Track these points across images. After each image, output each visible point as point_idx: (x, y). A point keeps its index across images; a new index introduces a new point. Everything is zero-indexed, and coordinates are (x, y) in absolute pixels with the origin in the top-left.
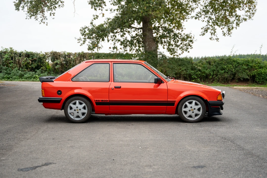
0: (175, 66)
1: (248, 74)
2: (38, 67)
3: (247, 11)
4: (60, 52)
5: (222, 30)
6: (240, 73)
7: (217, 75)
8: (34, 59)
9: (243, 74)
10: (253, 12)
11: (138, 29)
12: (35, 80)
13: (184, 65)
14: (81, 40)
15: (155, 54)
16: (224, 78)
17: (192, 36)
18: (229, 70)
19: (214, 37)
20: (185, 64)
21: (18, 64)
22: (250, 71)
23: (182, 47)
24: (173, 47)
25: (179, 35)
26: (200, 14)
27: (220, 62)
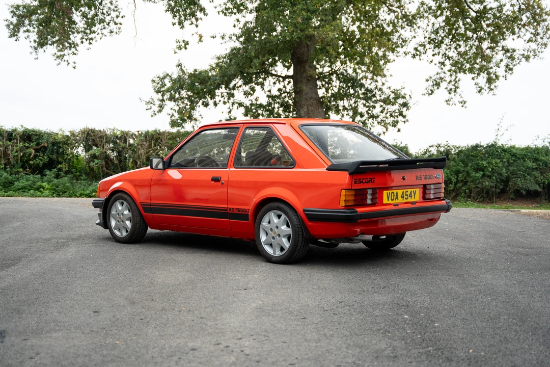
1: (537, 180)
2: (50, 165)
3: (531, 39)
5: (474, 82)
6: (520, 178)
7: (465, 183)
8: (43, 145)
9: (527, 180)
10: (544, 42)
11: (284, 78)
12: (39, 193)
14: (154, 105)
16: (482, 189)
17: (406, 93)
18: (494, 171)
19: (456, 98)
21: (4, 157)
22: (541, 172)
23: (384, 119)
24: (364, 119)
25: (376, 91)
26: (423, 47)
27: (472, 154)
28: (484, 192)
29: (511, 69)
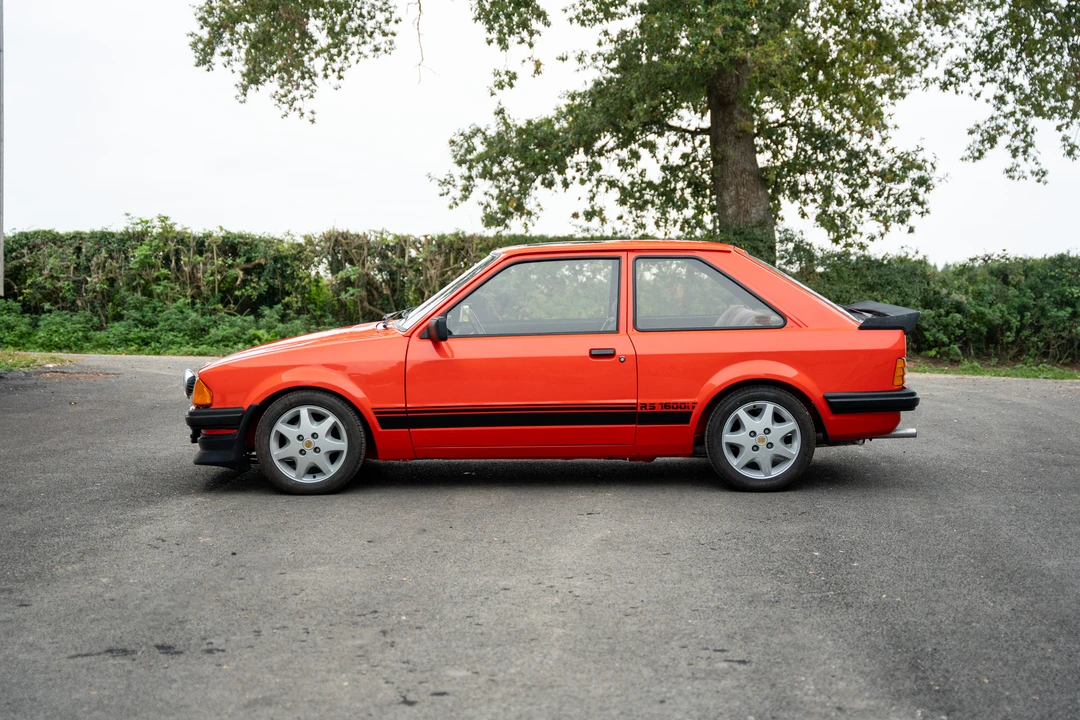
0: (853, 291)
2: (271, 297)
5: (1060, 135)
7: (1037, 329)
8: (257, 261)
11: (694, 134)
13: (889, 284)
14: (454, 185)
15: (762, 241)
16: (1071, 341)
17: (926, 158)
19: (1027, 167)
20: (896, 282)
21: (191, 283)
23: (884, 208)
24: (843, 209)
25: (868, 155)
26: (963, 69)
27: (1053, 273)
28: (1075, 346)
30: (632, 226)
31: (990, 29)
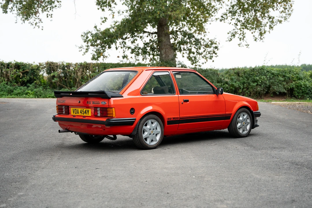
1: (285, 87)
2: (30, 81)
3: (283, 11)
4: (57, 62)
5: (252, 35)
6: (276, 86)
7: (248, 89)
8: (26, 70)
9: (279, 87)
10: (289, 13)
11: (152, 34)
12: (27, 96)
13: (208, 76)
14: (83, 48)
15: (173, 64)
16: (256, 92)
17: (217, 41)
18: (262, 82)
19: (243, 43)
20: (210, 76)
21: (6, 77)
22: (287, 83)
23: (205, 55)
24: (195, 55)
25: (201, 40)
26: (226, 15)
27: (251, 73)
28: (258, 93)
29: (272, 28)
30: (135, 60)
31: (232, 4)
